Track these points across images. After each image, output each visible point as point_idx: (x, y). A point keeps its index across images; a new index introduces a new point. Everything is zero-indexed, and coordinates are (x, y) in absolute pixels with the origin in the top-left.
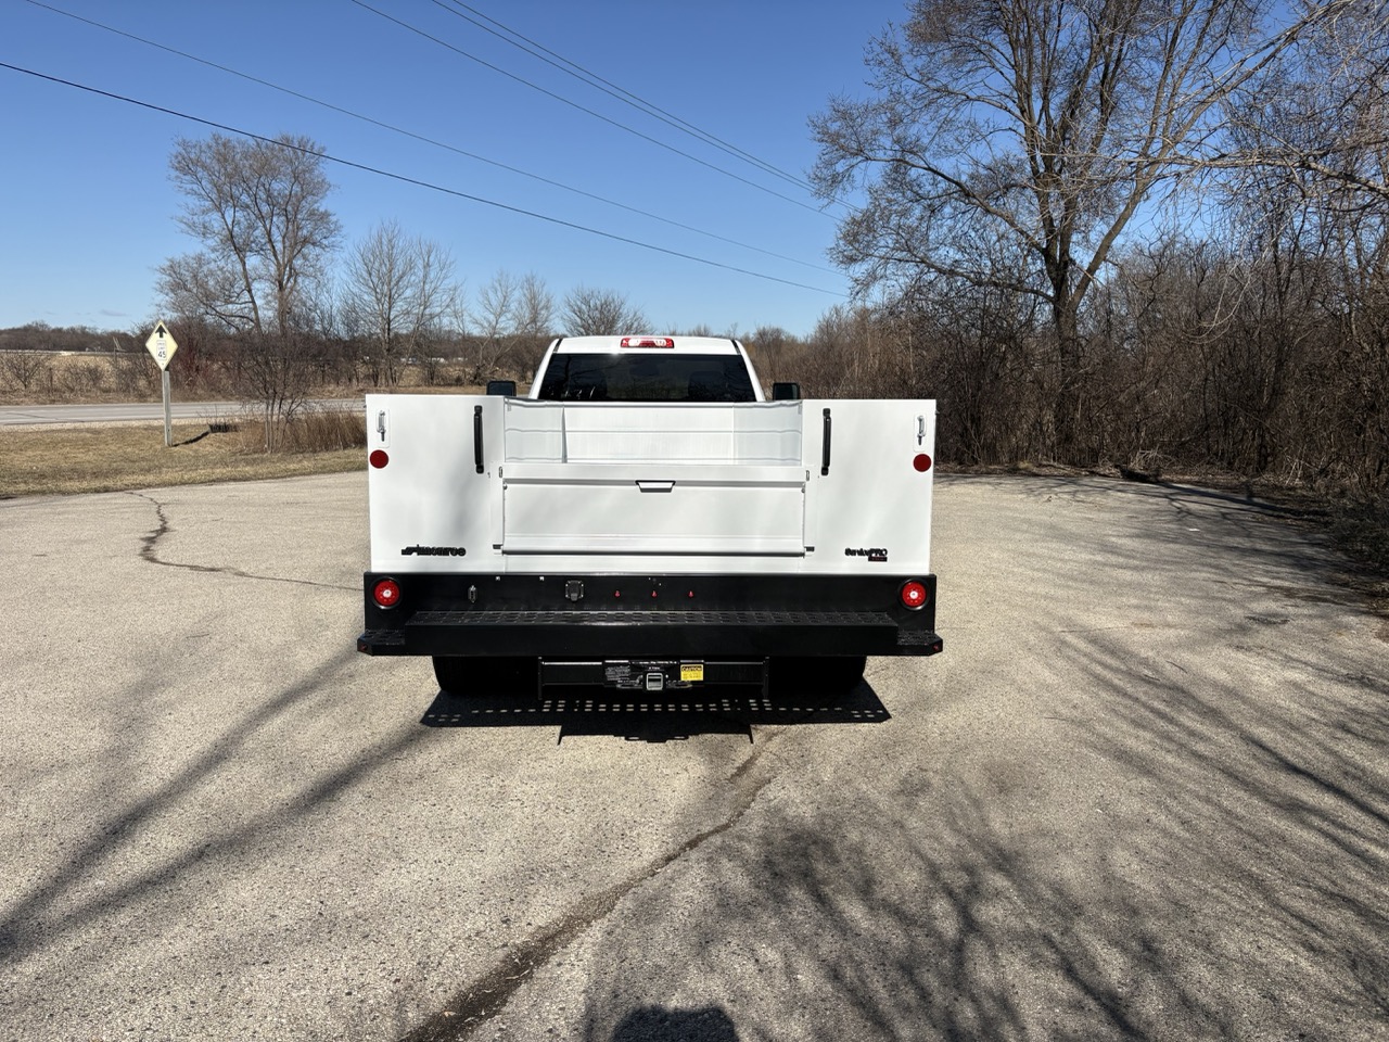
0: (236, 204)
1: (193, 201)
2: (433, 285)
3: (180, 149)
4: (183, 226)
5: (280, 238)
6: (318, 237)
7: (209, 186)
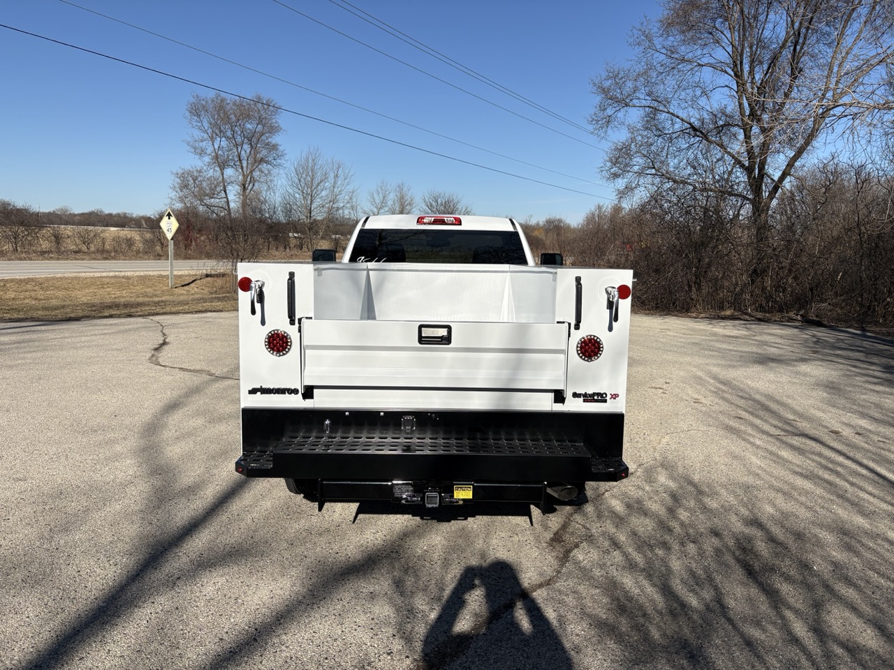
2: (339, 189)
4: (189, 148)
5: (246, 158)
6: (269, 159)
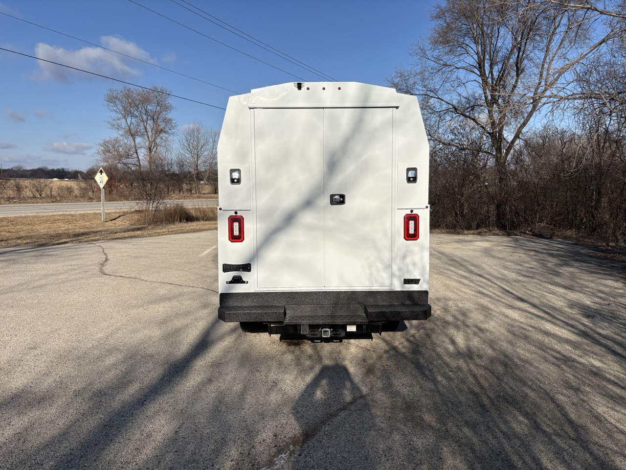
0: (133, 115)
3: (109, 92)
5: (151, 130)
6: (167, 129)
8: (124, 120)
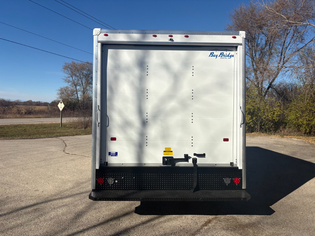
0: (76, 75)
1: (67, 75)
3: (65, 64)
4: (64, 81)
5: (84, 83)
7: (70, 72)
8: (71, 78)
